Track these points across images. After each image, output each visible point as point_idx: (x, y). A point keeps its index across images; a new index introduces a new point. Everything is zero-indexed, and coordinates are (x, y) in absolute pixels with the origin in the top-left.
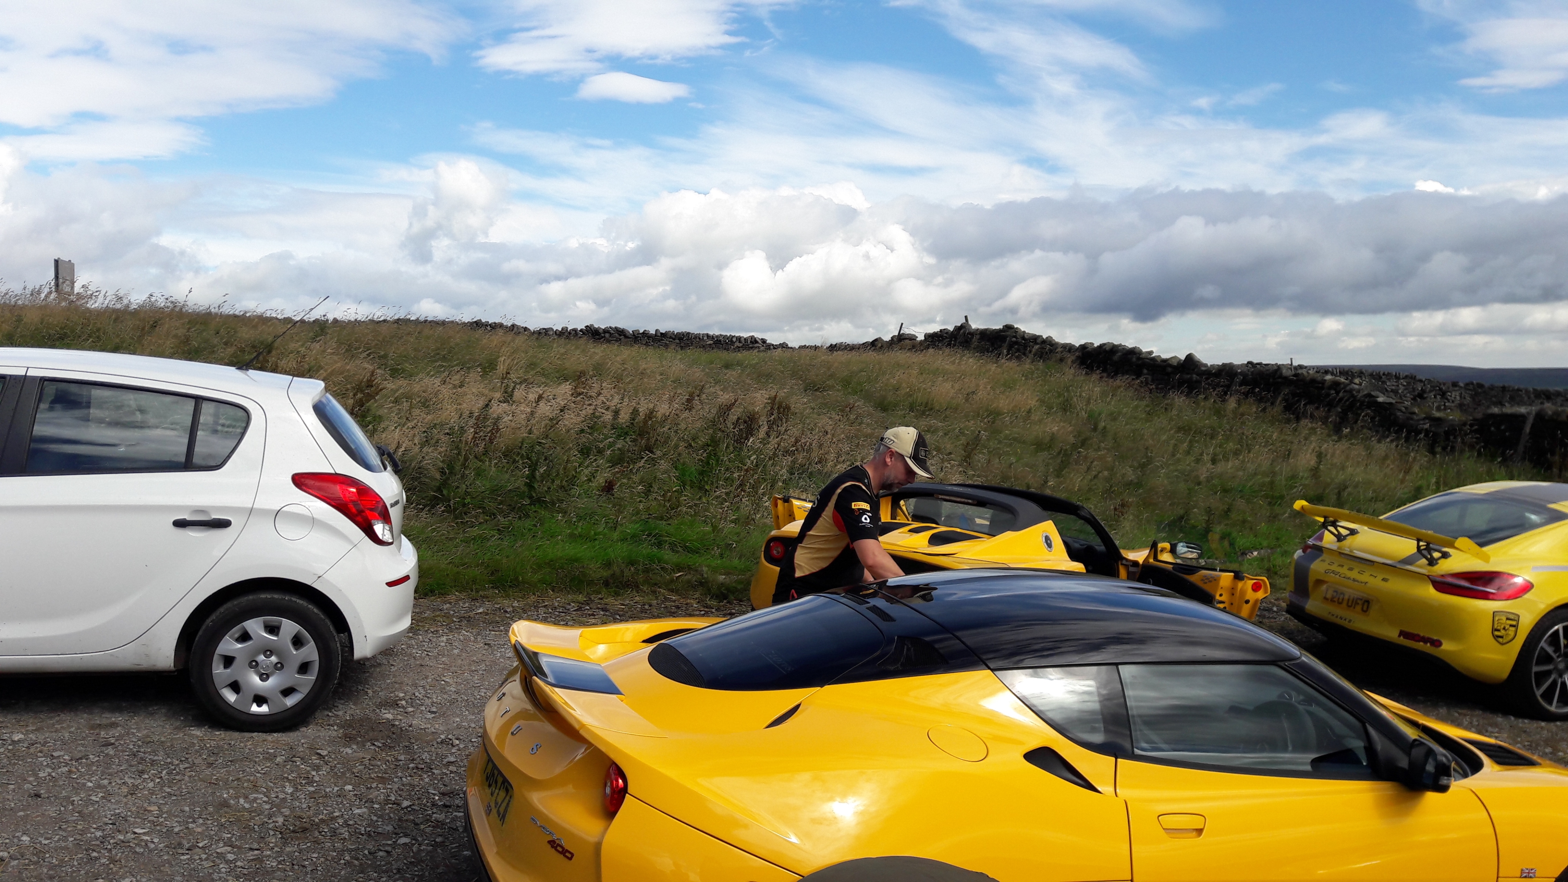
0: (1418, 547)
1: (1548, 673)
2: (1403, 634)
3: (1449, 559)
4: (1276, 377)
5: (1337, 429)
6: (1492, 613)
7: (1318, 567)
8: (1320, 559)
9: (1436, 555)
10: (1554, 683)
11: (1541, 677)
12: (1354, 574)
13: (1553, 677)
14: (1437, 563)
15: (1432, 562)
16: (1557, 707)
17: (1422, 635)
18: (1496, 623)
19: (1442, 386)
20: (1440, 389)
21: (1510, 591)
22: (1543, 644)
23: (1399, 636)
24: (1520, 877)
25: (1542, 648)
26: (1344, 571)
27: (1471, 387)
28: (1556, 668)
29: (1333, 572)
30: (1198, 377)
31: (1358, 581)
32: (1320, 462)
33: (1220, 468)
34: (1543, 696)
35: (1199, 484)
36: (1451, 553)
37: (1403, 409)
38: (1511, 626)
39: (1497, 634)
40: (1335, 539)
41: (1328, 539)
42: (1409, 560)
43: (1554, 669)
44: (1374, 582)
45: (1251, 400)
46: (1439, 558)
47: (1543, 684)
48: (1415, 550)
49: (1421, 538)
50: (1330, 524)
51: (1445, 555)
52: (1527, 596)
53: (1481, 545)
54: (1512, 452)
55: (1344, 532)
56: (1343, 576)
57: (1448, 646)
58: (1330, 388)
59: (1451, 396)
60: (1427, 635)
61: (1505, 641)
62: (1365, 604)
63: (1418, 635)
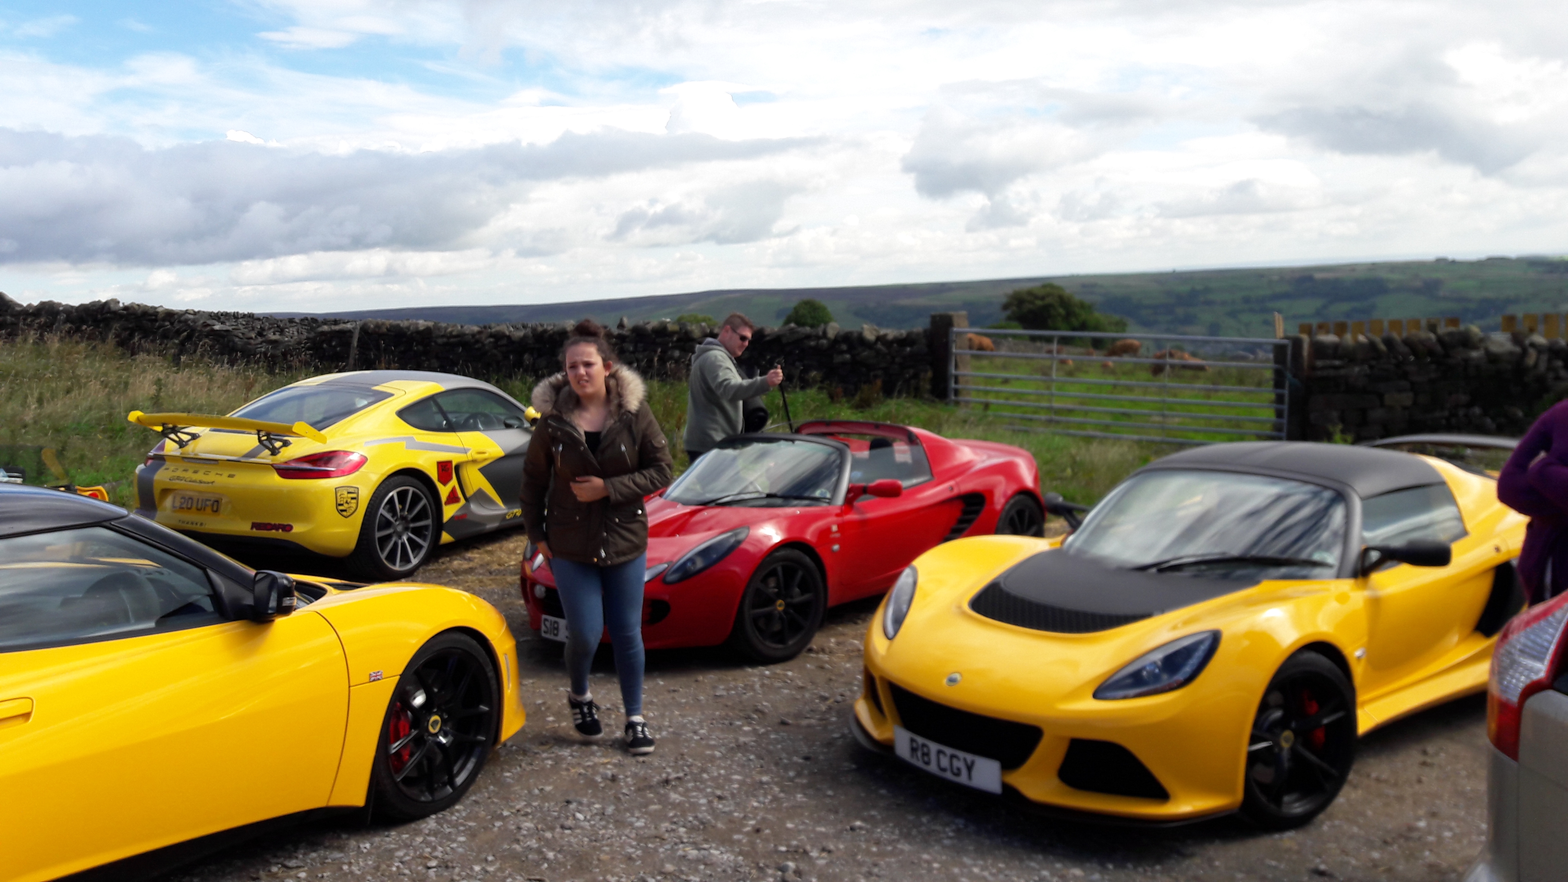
0: (259, 439)
1: (389, 537)
2: (255, 526)
3: (290, 447)
4: (105, 311)
5: (176, 361)
6: (334, 490)
7: (162, 476)
8: (164, 468)
9: (278, 444)
10: (396, 544)
11: (384, 540)
12: (200, 476)
13: (394, 539)
14: (279, 452)
15: (274, 452)
16: (400, 566)
17: (273, 523)
18: (339, 498)
19: (279, 323)
20: (278, 326)
21: (346, 467)
22: (382, 511)
23: (252, 528)
24: (370, 682)
25: (381, 514)
26: (189, 475)
27: (306, 322)
28: (395, 532)
29: (178, 478)
30: (13, 319)
31: (205, 483)
32: (160, 389)
33: (48, 409)
34: (387, 558)
35: (25, 426)
36: (291, 441)
37: (240, 335)
38: (353, 498)
39: (342, 510)
40: (176, 446)
41: (170, 447)
42: (253, 454)
43: (394, 532)
44: (220, 479)
45: (77, 337)
46: (281, 447)
47: (387, 546)
48: (257, 443)
49: (261, 429)
50: (169, 431)
51: (286, 444)
52: (363, 469)
53: (320, 430)
54: (344, 364)
55: (185, 438)
56: (189, 480)
57: (298, 528)
58: (164, 320)
59: (289, 332)
60: (277, 523)
61: (348, 514)
62: (215, 505)
63: (269, 524)
